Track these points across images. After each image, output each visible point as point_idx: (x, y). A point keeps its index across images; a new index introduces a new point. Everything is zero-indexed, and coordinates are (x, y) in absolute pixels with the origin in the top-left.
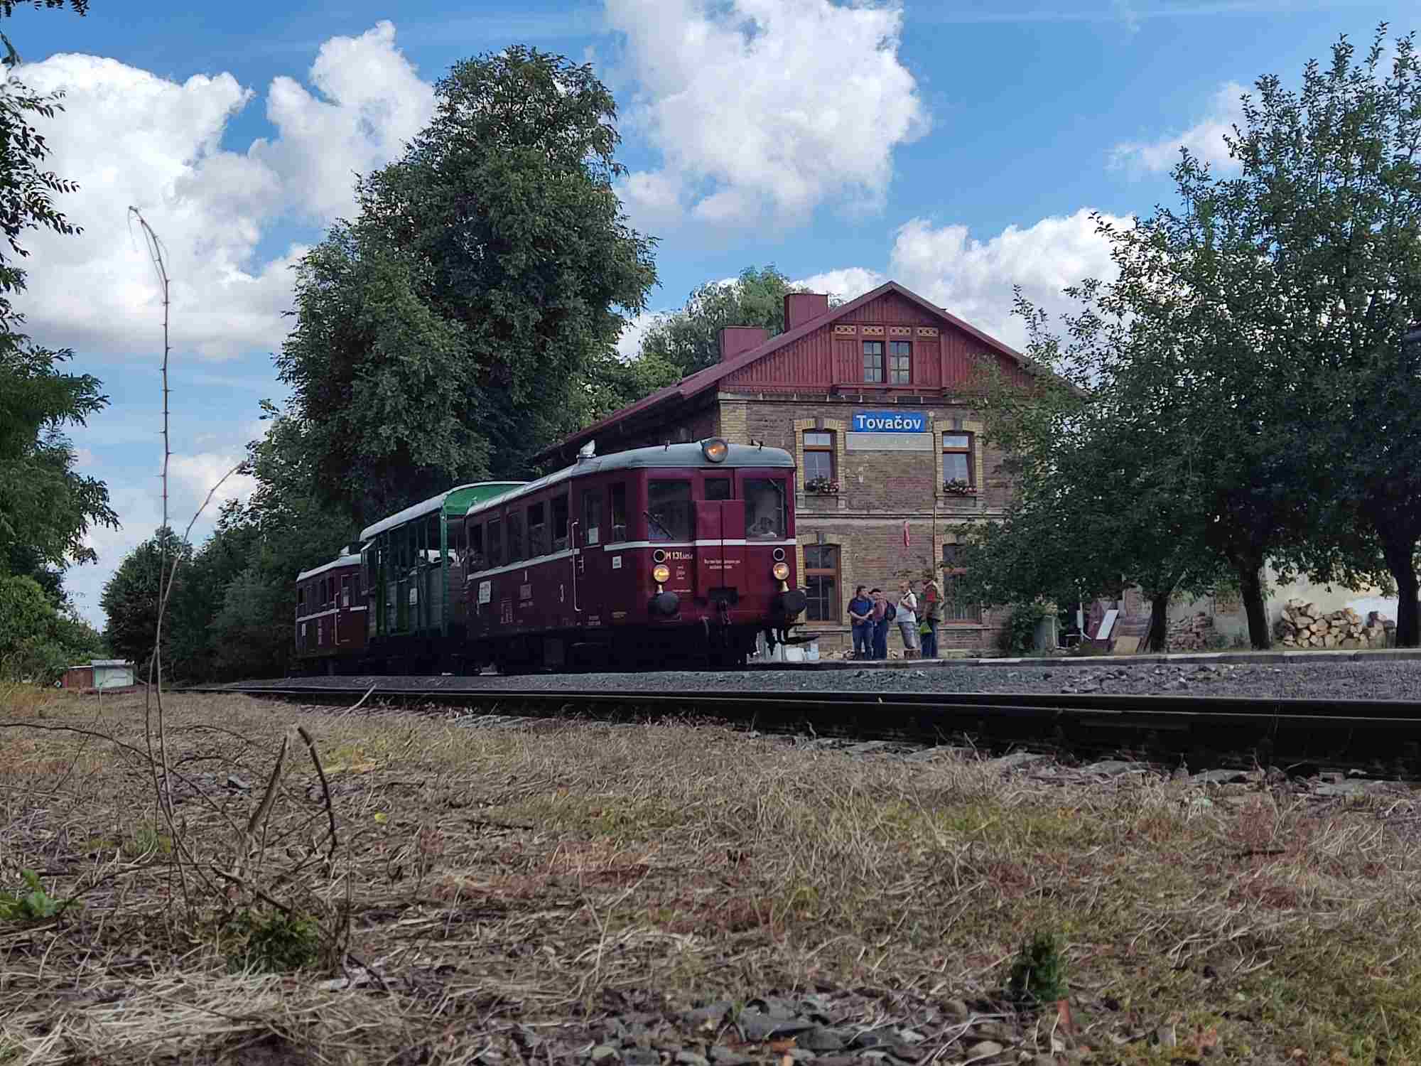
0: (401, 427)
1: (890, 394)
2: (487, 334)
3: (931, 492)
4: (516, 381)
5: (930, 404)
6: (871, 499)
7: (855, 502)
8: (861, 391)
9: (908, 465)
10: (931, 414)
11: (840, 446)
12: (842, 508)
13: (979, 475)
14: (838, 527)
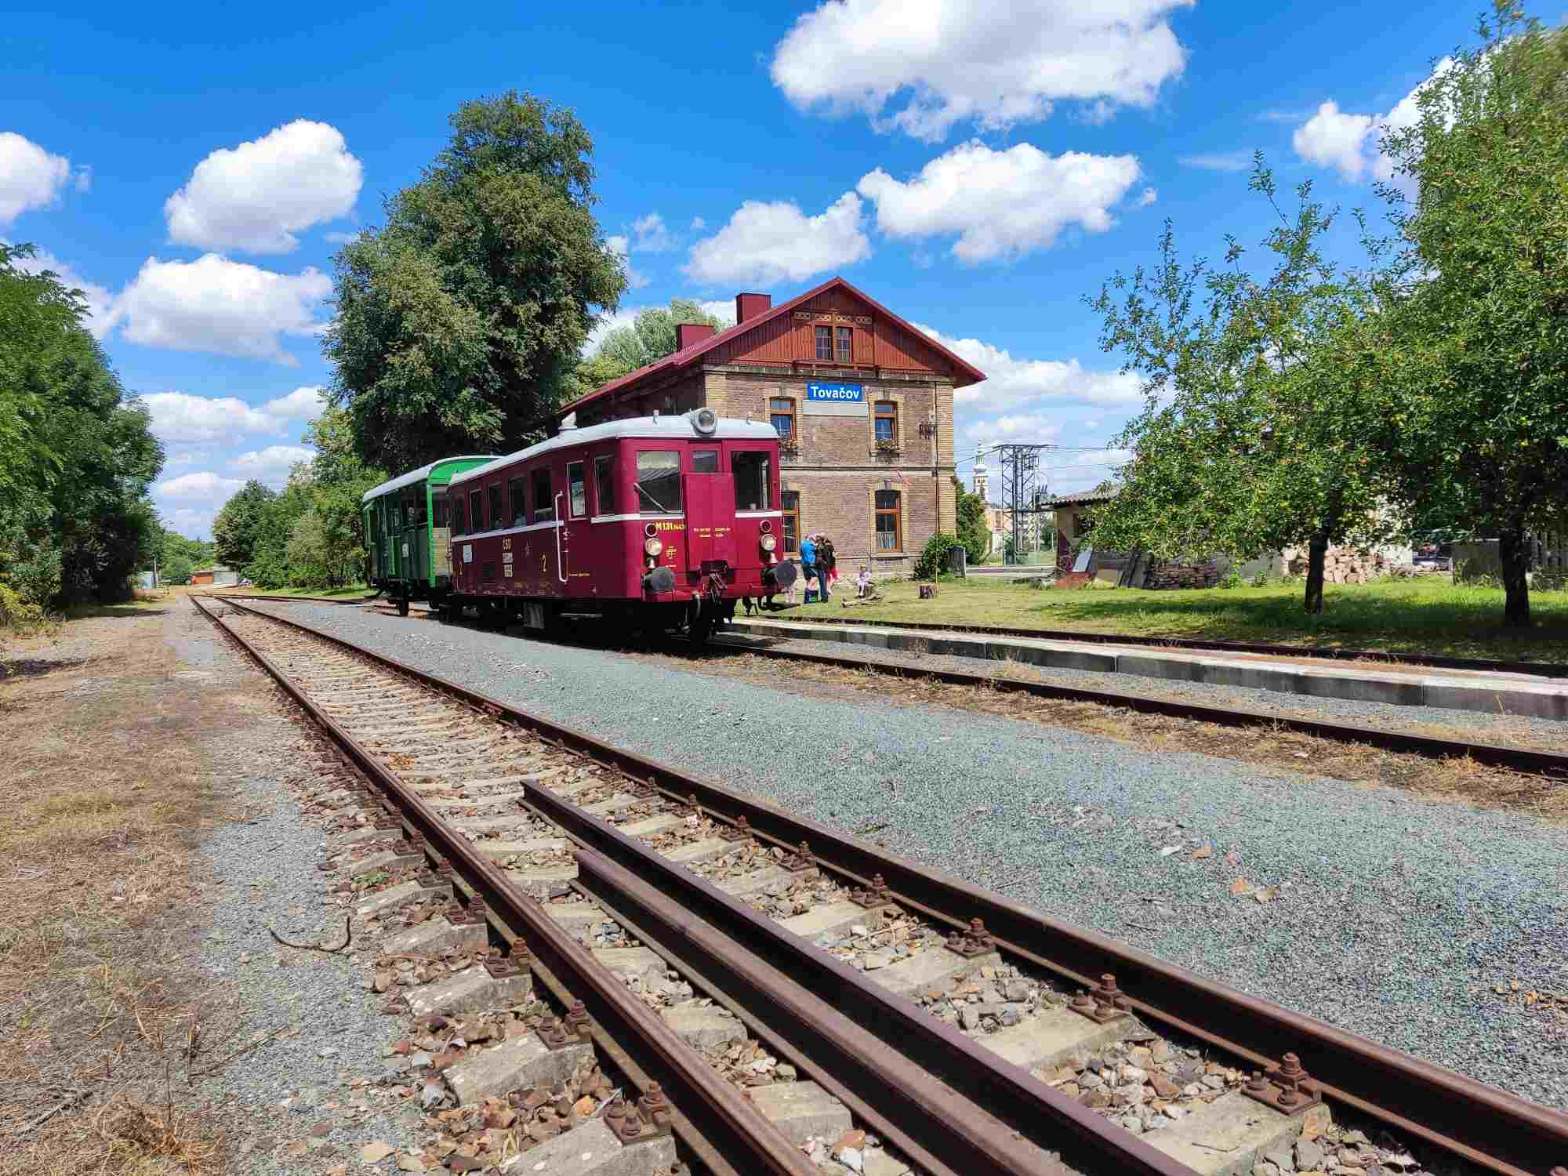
0: (429, 394)
1: (837, 369)
2: (497, 323)
3: (867, 449)
4: (521, 361)
5: (866, 379)
6: (822, 455)
7: (810, 457)
8: (814, 367)
9: (850, 427)
10: (867, 387)
11: (798, 411)
12: (800, 461)
13: (901, 436)
14: (797, 478)
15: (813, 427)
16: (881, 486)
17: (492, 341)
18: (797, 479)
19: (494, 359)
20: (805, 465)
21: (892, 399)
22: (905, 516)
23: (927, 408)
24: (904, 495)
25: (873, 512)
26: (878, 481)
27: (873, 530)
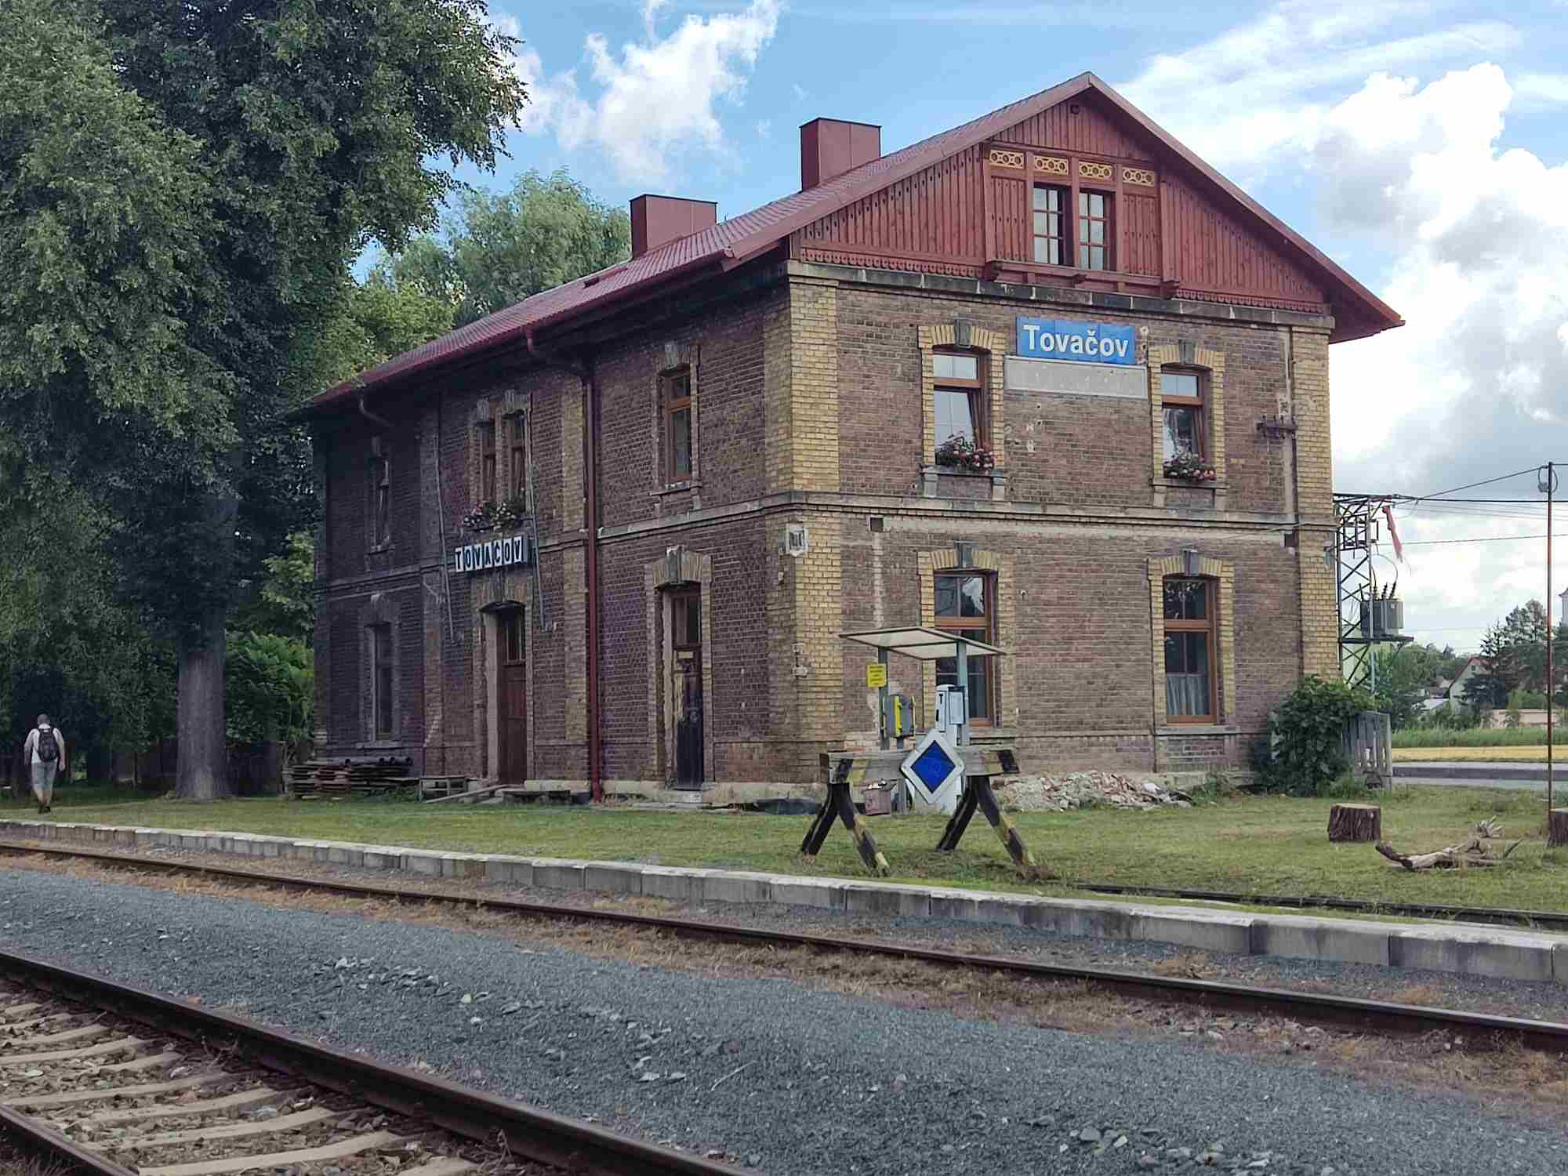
1: (1078, 287)
3: (1142, 476)
5: (1145, 312)
6: (1048, 485)
7: (1021, 490)
8: (1031, 278)
9: (1109, 424)
10: (1144, 331)
11: (996, 381)
12: (1000, 500)
13: (1219, 446)
14: (993, 538)
15: (1027, 418)
16: (1174, 566)
18: (991, 542)
20: (1008, 508)
21: (1198, 361)
22: (1227, 638)
23: (1271, 388)
24: (1226, 588)
25: (1159, 626)
26: (1168, 552)
27: (1161, 670)
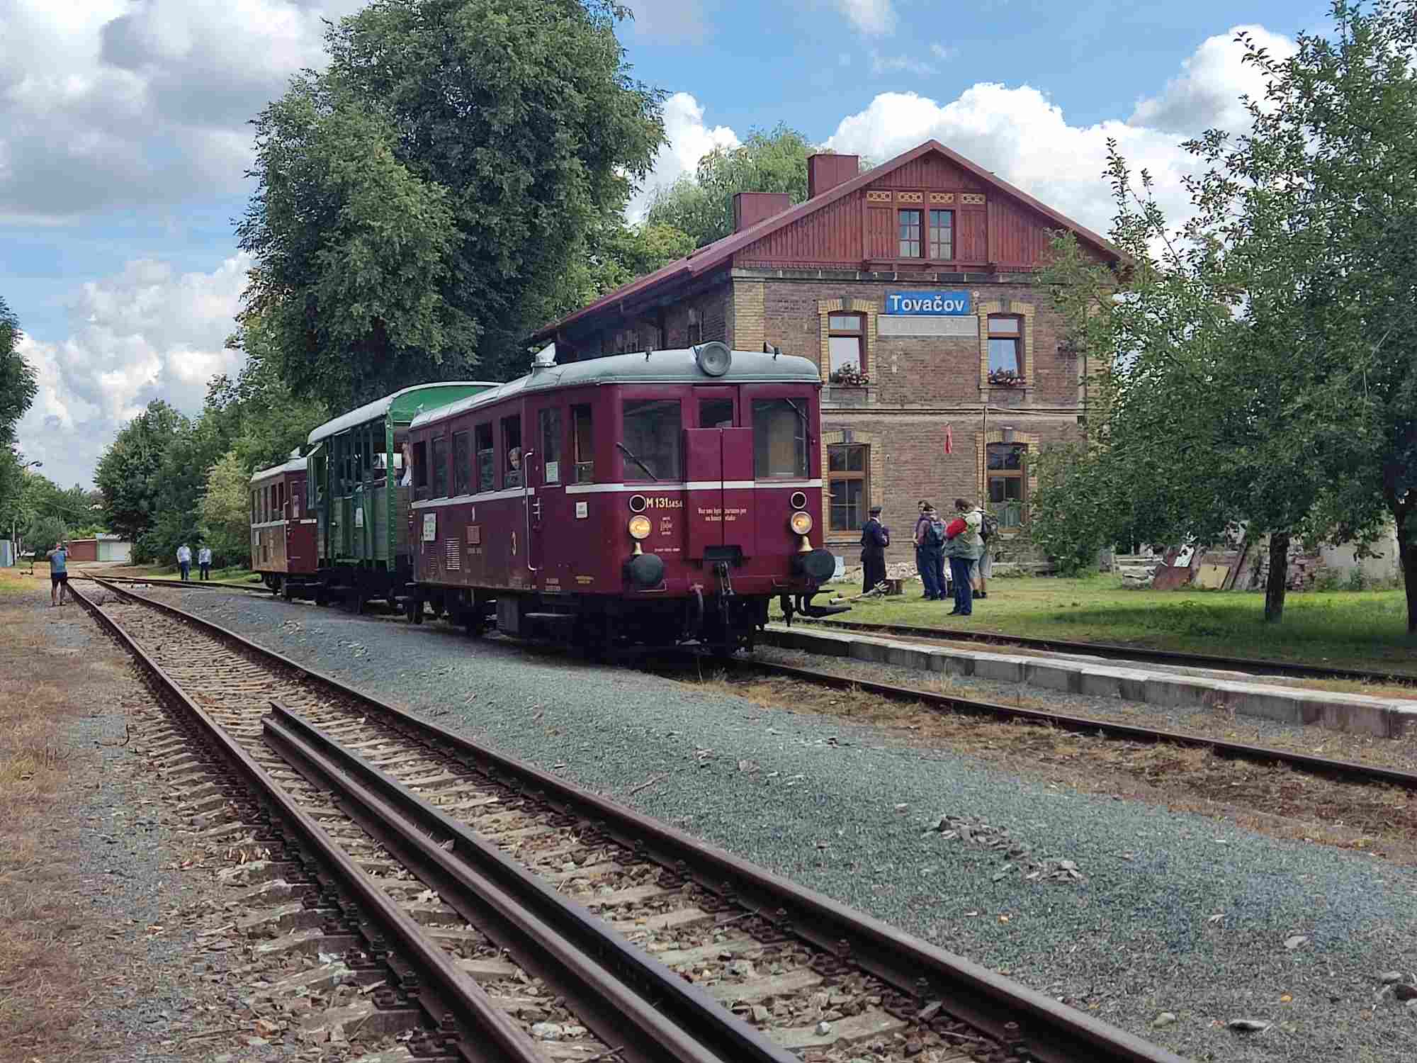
0: (376, 304)
1: (928, 271)
2: (473, 200)
3: (974, 383)
4: (506, 253)
5: (975, 282)
6: (906, 392)
7: (886, 396)
8: (895, 267)
9: (949, 353)
10: (976, 294)
11: (871, 330)
12: (872, 402)
13: (1029, 362)
14: (867, 424)
15: (892, 352)
16: (995, 437)
17: (463, 225)
18: (866, 426)
19: (466, 250)
20: (879, 406)
21: (1014, 310)
22: (1032, 481)
23: (1070, 324)
24: (1032, 450)
25: (984, 474)
26: (991, 429)
27: (986, 498)
